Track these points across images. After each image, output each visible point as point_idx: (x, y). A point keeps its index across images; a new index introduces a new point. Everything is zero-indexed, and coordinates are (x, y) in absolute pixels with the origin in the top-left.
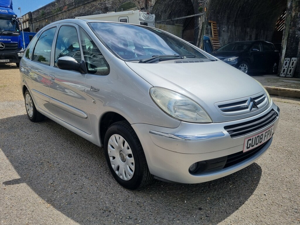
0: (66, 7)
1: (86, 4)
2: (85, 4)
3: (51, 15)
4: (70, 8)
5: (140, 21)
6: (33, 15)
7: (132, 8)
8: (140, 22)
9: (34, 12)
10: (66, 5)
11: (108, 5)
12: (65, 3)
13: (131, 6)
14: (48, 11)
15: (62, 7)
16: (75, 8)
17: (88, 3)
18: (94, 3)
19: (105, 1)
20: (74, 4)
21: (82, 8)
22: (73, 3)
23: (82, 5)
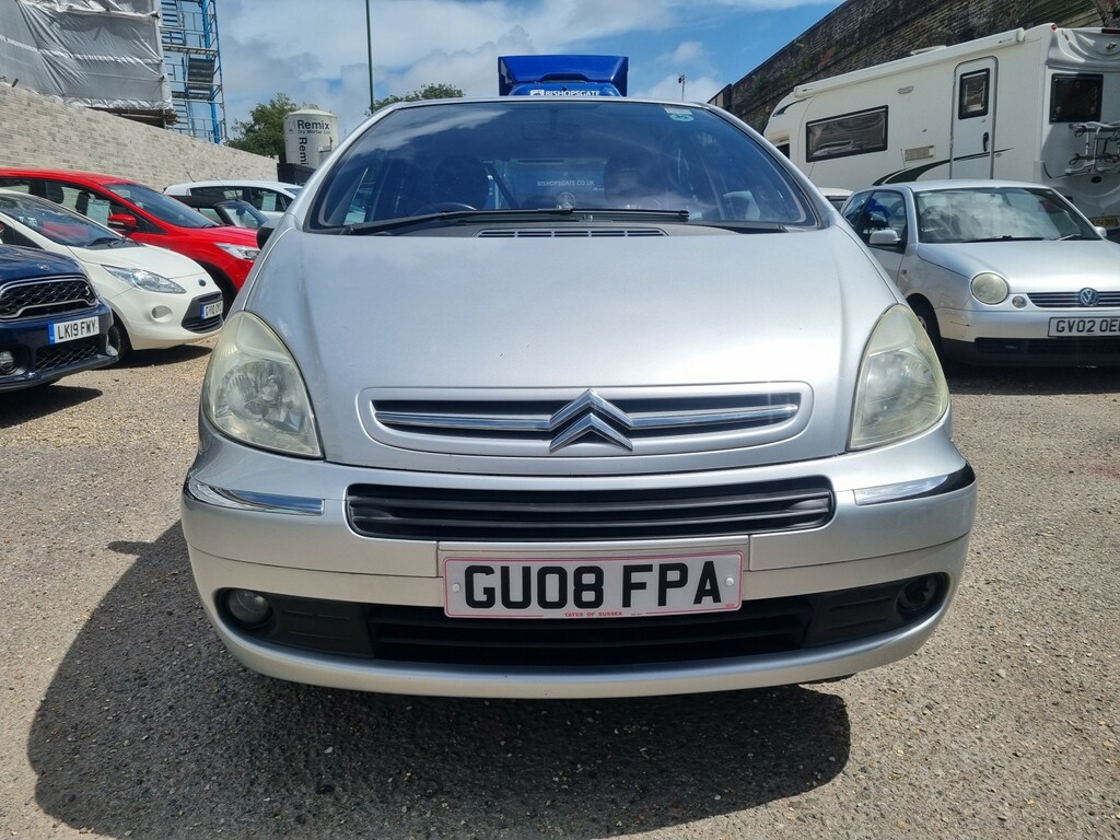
0: (831, 52)
1: (898, 27)
2: (894, 30)
3: (783, 89)
4: (841, 55)
5: (1050, 72)
6: (734, 96)
7: (1072, 15)
8: (1054, 76)
9: (738, 84)
10: (832, 46)
11: (975, 19)
12: (830, 36)
13: (1070, 9)
14: (778, 74)
15: (818, 54)
16: (858, 49)
17: (906, 23)
18: (926, 21)
19: (966, 7)
20: (857, 35)
21: (882, 45)
22: (855, 32)
23: (882, 36)
